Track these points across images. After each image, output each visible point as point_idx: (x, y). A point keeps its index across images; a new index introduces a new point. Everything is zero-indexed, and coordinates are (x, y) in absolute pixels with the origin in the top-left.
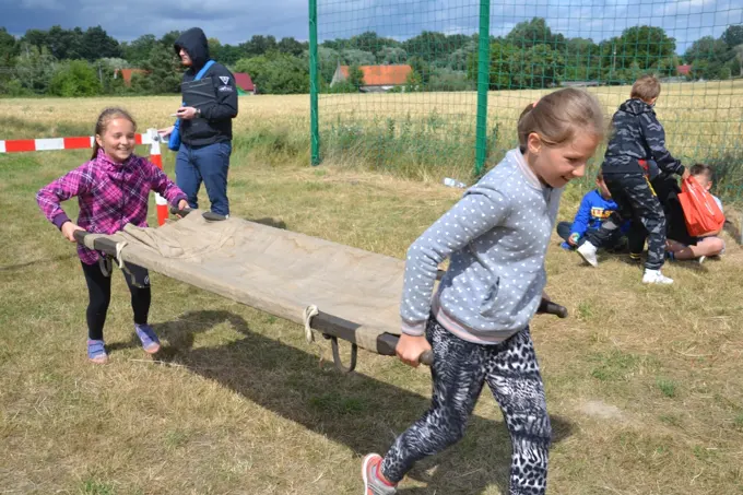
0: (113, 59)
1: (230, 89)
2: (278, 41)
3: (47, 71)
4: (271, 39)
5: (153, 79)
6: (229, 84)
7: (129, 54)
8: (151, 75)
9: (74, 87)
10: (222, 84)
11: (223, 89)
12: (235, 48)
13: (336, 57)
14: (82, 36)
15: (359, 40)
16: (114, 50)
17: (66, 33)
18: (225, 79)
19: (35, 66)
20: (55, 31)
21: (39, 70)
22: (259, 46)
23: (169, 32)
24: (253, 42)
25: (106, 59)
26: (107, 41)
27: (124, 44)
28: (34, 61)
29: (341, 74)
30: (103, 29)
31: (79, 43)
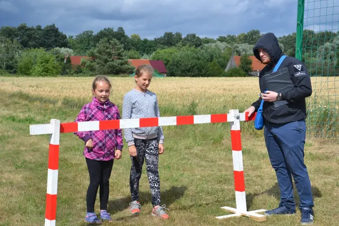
0: (63, 48)
1: (303, 74)
2: (183, 37)
3: (17, 56)
4: (179, 35)
5: (98, 63)
6: (302, 70)
7: (74, 45)
8: (97, 60)
9: (40, 69)
10: (297, 71)
11: (298, 74)
12: (151, 42)
13: (230, 49)
14: (40, 32)
15: (246, 36)
16: (63, 42)
17: (30, 29)
18: (299, 67)
19: (8, 53)
20: (23, 28)
21: (10, 56)
22: (169, 40)
23: (102, 29)
24: (164, 37)
25: (58, 48)
26: (59, 35)
27: (71, 37)
28: (8, 49)
29: (234, 62)
30: (56, 26)
31: (38, 36)
